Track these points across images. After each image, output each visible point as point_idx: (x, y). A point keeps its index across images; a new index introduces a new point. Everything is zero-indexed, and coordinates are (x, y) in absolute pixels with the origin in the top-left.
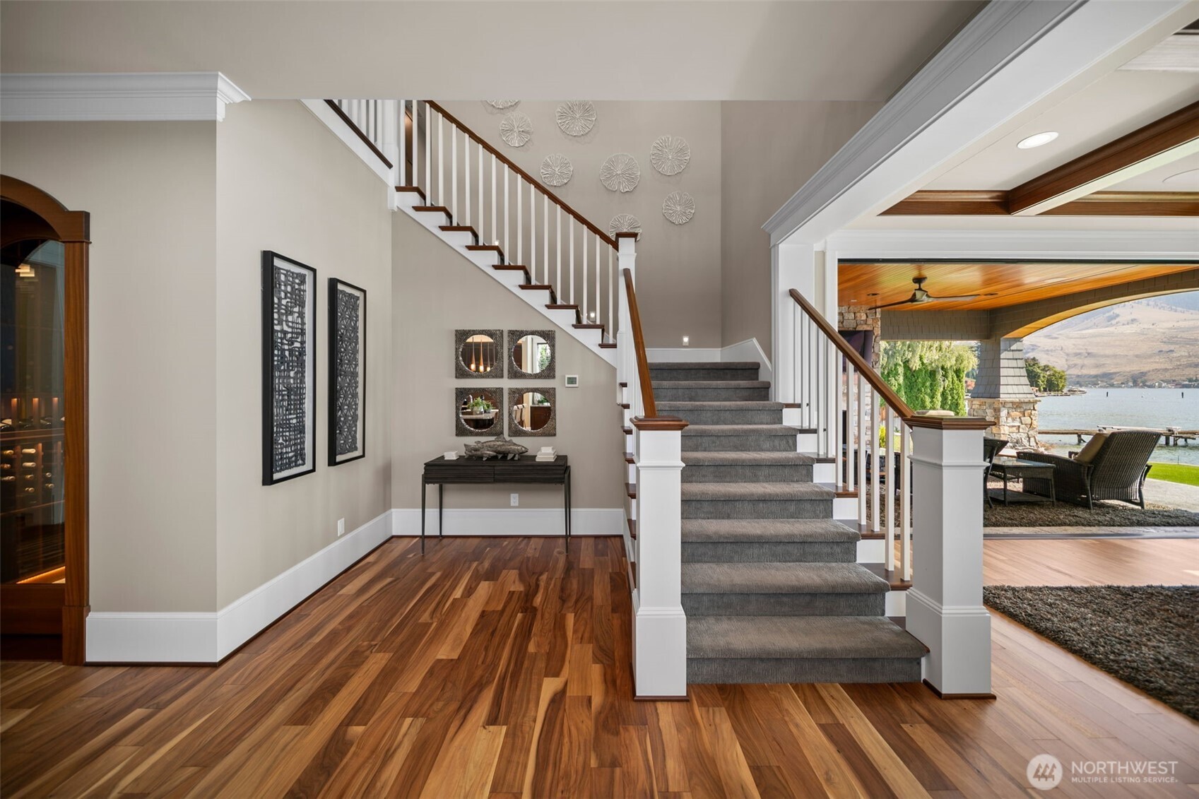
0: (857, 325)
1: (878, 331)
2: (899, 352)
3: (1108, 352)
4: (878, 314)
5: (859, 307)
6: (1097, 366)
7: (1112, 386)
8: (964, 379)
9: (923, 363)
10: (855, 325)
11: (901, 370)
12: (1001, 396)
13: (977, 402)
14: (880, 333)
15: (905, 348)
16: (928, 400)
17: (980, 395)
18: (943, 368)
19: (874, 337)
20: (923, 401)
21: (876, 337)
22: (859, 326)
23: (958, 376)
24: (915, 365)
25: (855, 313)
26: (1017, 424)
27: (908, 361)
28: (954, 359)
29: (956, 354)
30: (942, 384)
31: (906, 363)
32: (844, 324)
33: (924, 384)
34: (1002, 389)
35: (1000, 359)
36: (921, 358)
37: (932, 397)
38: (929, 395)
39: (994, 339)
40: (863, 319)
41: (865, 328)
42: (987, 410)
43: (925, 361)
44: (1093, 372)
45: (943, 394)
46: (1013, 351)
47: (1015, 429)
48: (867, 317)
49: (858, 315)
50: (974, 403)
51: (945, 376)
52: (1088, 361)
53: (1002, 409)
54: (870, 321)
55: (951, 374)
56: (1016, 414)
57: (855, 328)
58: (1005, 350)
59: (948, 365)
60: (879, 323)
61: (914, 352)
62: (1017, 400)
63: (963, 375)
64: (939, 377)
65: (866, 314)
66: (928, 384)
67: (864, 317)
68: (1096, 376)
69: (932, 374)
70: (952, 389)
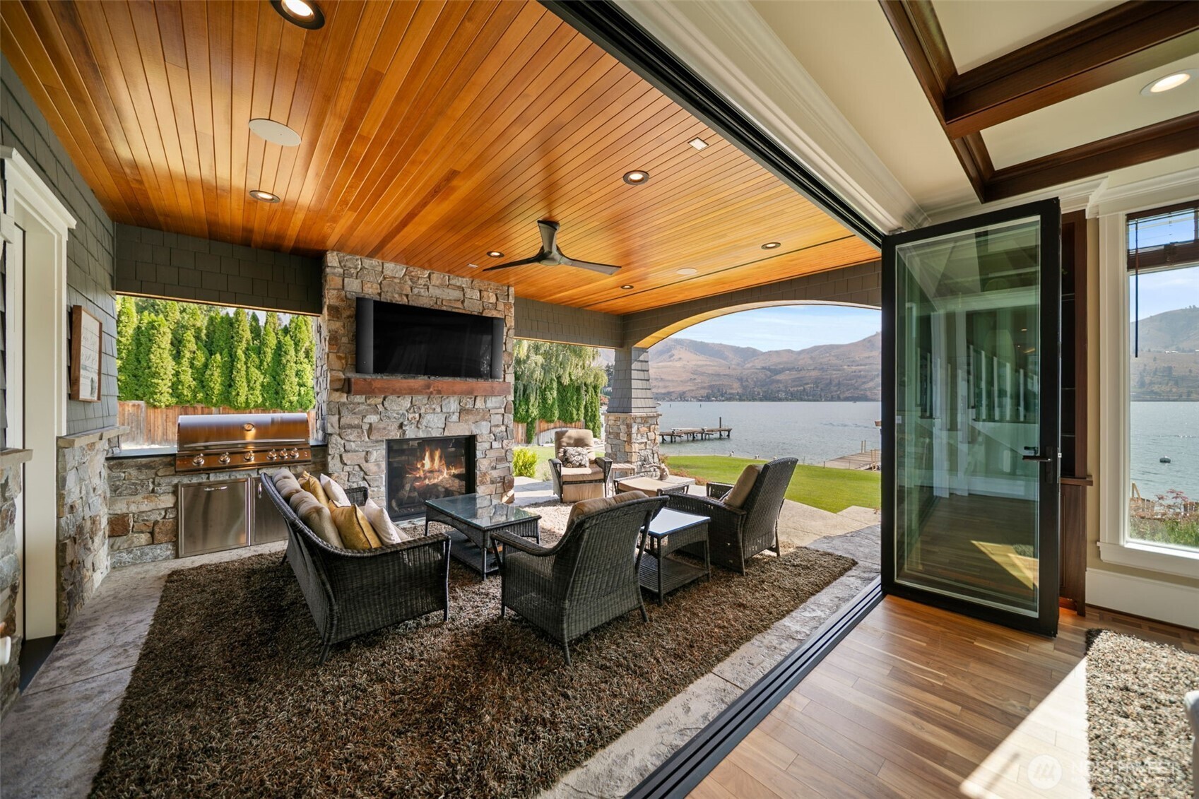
0: (484, 309)
1: (511, 322)
2: (553, 367)
3: (670, 378)
4: (510, 298)
5: (486, 283)
6: (665, 387)
7: (671, 400)
8: (599, 395)
9: (571, 379)
10: (481, 308)
11: (555, 385)
12: (633, 410)
13: (612, 417)
14: (513, 324)
15: (558, 365)
16: (575, 412)
17: (615, 410)
18: (585, 384)
19: (505, 330)
20: (572, 414)
21: (508, 330)
22: (486, 311)
23: (595, 392)
24: (566, 381)
25: (480, 291)
26: (645, 440)
27: (560, 377)
28: (592, 376)
29: (594, 372)
30: (585, 398)
31: (559, 378)
32: (465, 304)
33: (572, 397)
34: (634, 403)
35: (631, 370)
36: (570, 374)
37: (578, 410)
38: (575, 408)
39: (626, 347)
40: (491, 301)
41: (494, 314)
42: (621, 427)
43: (573, 378)
44: (663, 391)
45: (586, 407)
46: (641, 361)
47: (643, 445)
48: (497, 299)
49: (485, 294)
50: (610, 418)
51: (587, 391)
52: (661, 384)
53: (633, 424)
54: (501, 307)
55: (591, 390)
56: (644, 429)
57: (482, 313)
58: (636, 360)
59: (589, 382)
60: (513, 310)
61: (564, 368)
62: (644, 415)
63: (599, 391)
64: (583, 392)
65: (496, 295)
66: (575, 398)
67: (493, 300)
68: (664, 394)
69: (578, 389)
70: (591, 403)
